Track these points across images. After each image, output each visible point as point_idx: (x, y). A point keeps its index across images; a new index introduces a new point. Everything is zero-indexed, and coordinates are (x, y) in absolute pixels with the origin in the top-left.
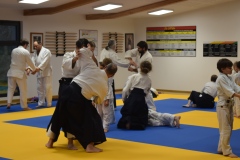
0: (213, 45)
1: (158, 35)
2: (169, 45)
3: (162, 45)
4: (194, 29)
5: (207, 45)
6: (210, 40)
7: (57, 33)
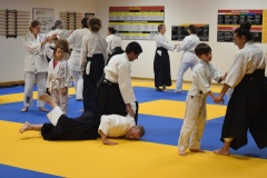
0: (182, 28)
1: (122, 16)
2: (134, 27)
3: (126, 27)
4: (162, 10)
5: (176, 28)
6: (180, 23)
7: (8, 12)
